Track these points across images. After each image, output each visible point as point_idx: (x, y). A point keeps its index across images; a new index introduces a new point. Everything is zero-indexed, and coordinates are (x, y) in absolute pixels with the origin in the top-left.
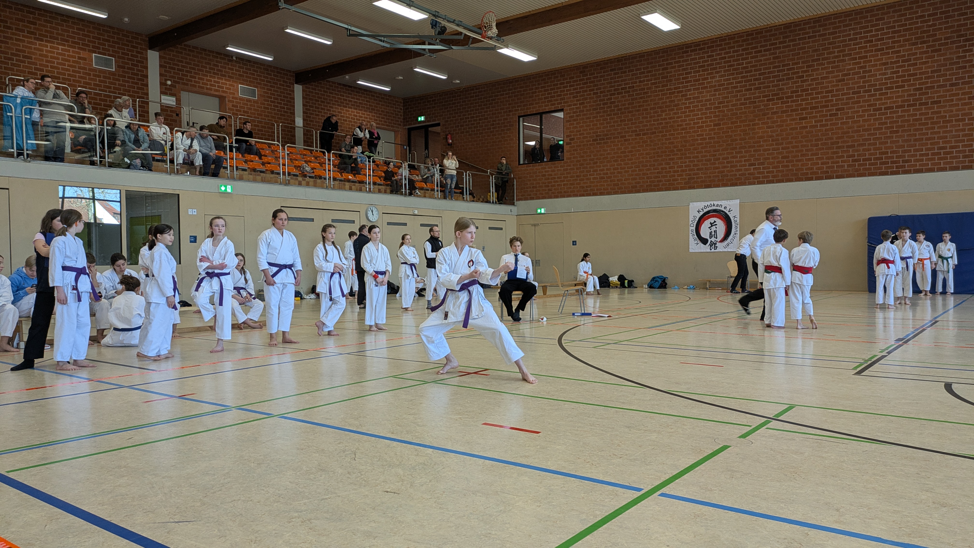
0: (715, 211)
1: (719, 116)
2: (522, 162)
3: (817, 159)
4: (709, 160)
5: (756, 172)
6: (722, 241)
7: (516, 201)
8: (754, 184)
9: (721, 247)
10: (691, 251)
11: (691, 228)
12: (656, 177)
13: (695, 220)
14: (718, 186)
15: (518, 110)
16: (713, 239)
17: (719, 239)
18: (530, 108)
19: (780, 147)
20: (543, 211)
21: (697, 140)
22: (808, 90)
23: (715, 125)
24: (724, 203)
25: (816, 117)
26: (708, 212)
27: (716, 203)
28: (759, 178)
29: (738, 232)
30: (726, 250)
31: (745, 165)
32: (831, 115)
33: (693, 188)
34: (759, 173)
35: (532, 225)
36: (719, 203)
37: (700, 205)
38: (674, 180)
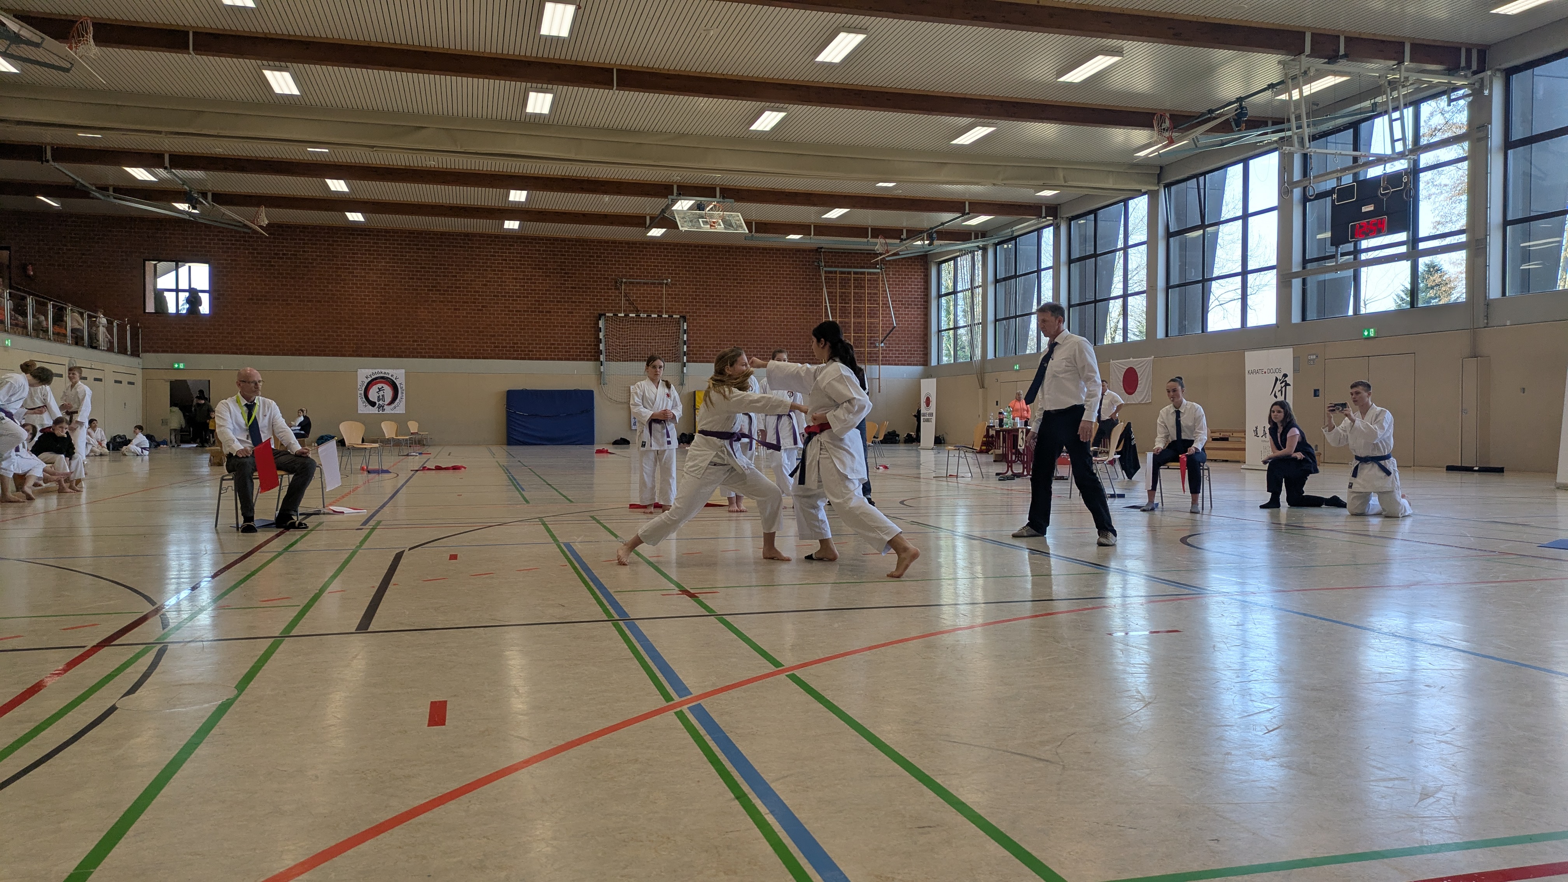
0: (382, 378)
1: (384, 296)
2: (148, 310)
3: (468, 342)
4: (376, 333)
5: (419, 347)
6: (390, 404)
7: (142, 353)
8: (417, 357)
9: (388, 410)
10: (360, 412)
11: (359, 392)
12: (323, 343)
13: (363, 384)
14: (384, 356)
15: (144, 253)
16: (381, 402)
17: (386, 403)
18: (162, 253)
19: (439, 329)
20: (182, 366)
21: (365, 314)
22: (460, 288)
23: (381, 303)
24: (390, 371)
25: (466, 309)
26: (376, 379)
27: (383, 371)
28: (422, 353)
29: (404, 397)
30: (393, 412)
31: (409, 341)
32: (478, 310)
33: (361, 356)
34: (421, 349)
35: (167, 381)
36: (387, 371)
37: (369, 372)
38: (341, 347)
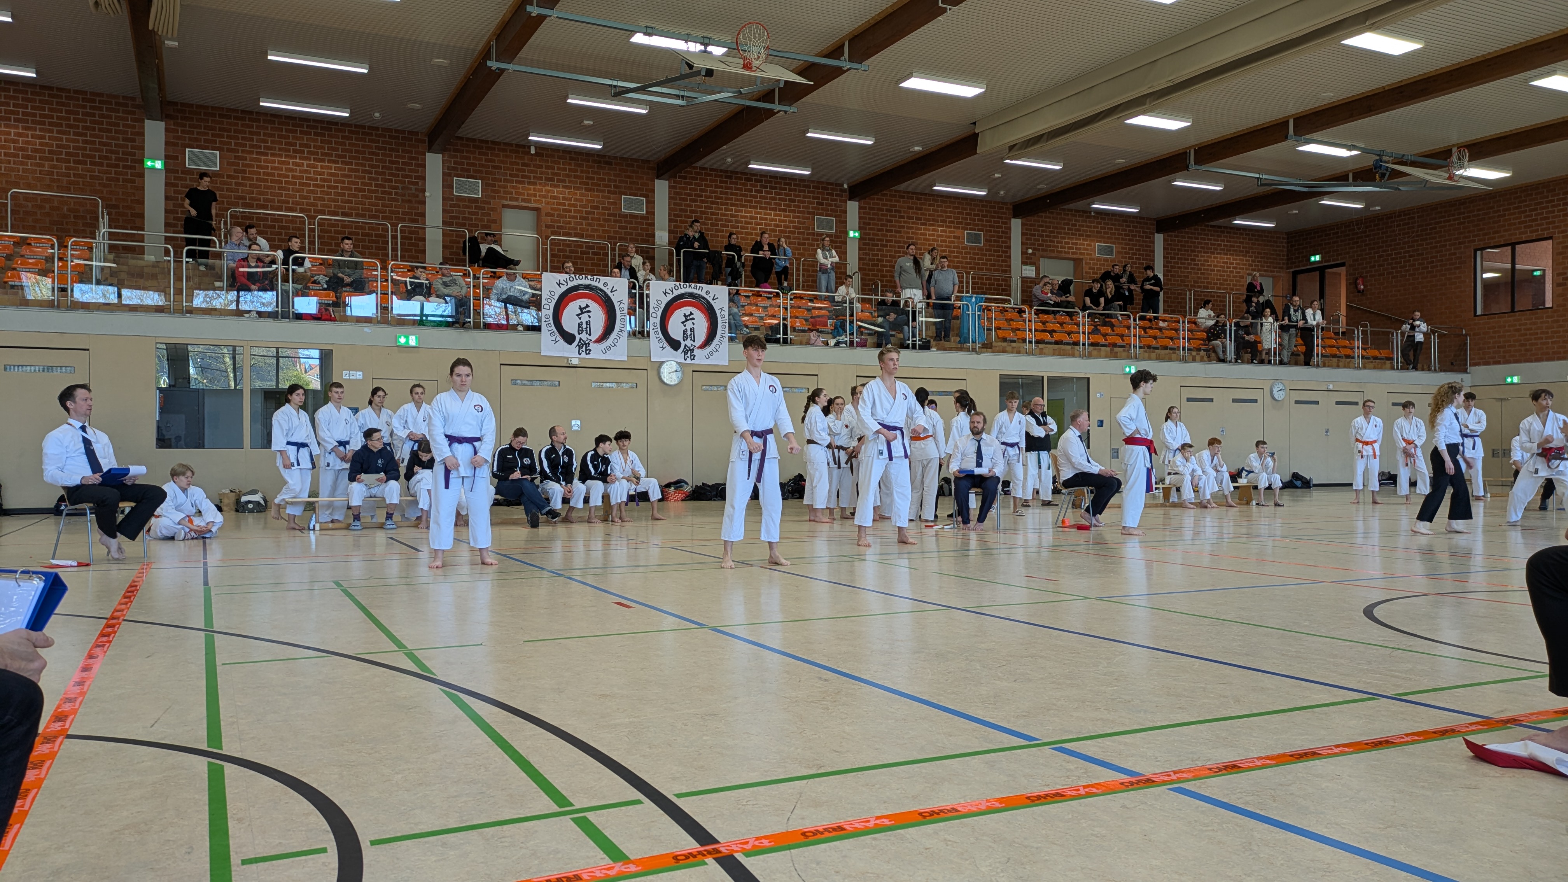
2: (1479, 312)
7: (1470, 366)
15: (1474, 241)
18: (1494, 238)
20: (1516, 379)
35: (1498, 400)
